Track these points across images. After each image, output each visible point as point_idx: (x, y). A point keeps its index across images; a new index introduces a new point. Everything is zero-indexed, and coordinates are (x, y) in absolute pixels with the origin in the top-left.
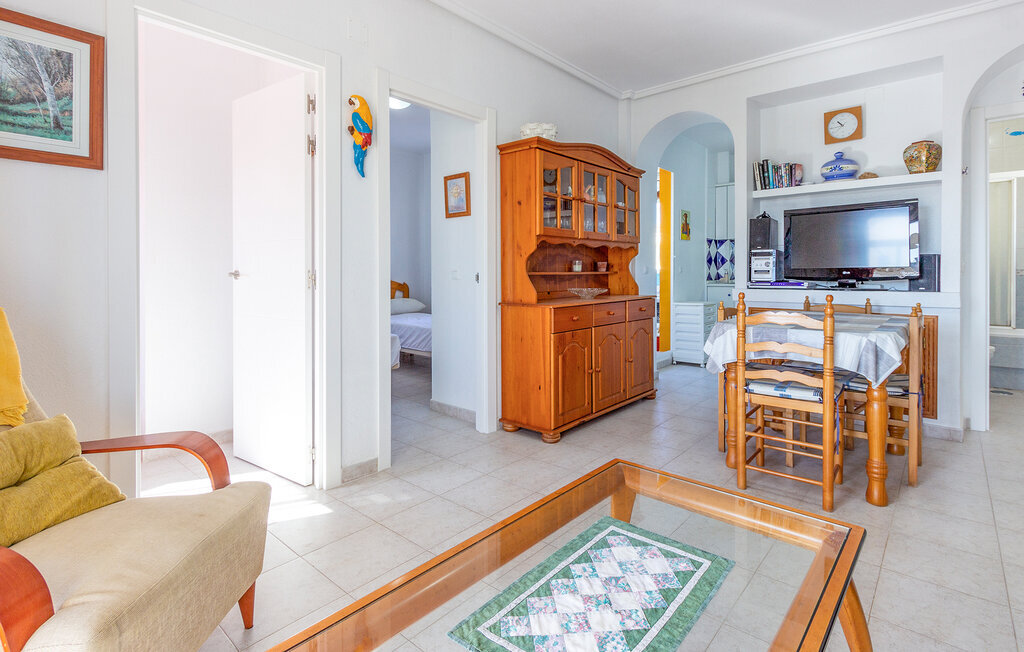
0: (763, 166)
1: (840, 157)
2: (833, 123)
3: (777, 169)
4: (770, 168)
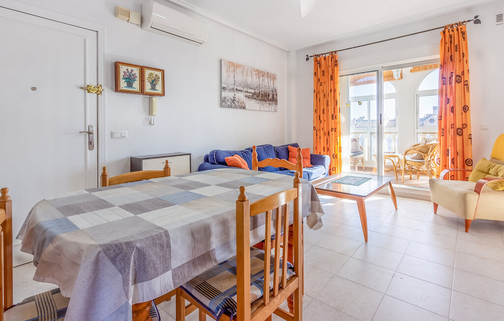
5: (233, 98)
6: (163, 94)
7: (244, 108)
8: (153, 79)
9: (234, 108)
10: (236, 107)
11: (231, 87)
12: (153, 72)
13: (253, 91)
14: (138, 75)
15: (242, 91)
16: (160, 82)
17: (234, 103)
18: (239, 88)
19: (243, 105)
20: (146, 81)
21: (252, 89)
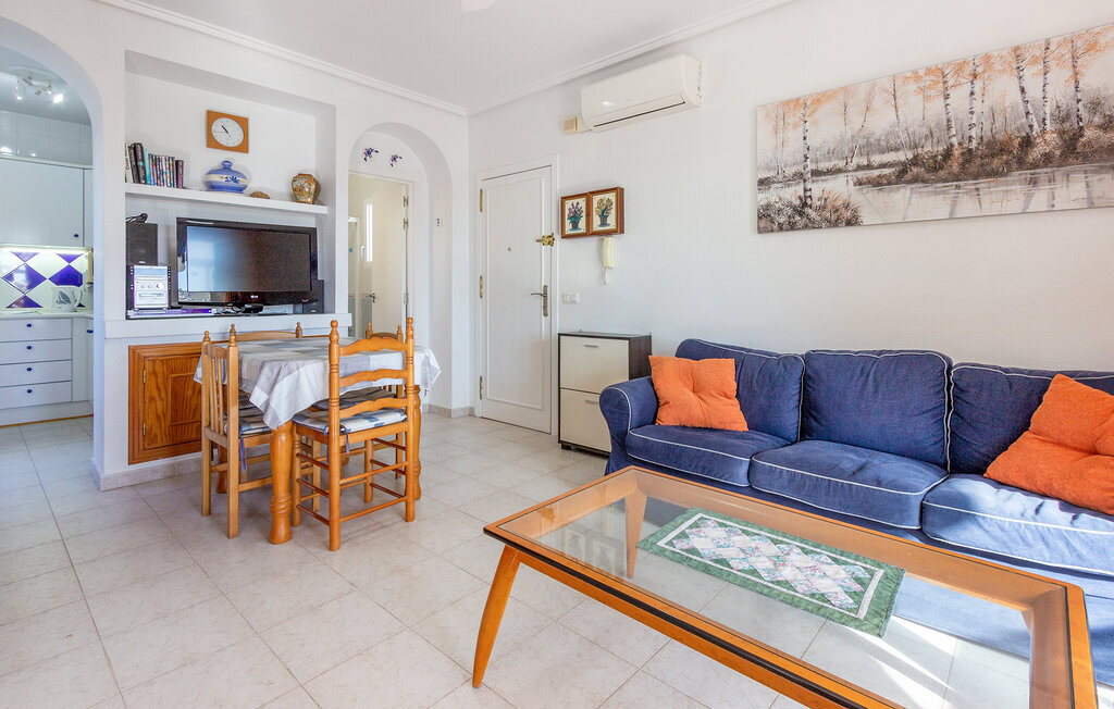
0: (135, 149)
1: (226, 167)
2: (217, 126)
3: (156, 161)
4: (146, 157)
5: (797, 203)
6: (620, 229)
7: (849, 223)
8: (603, 208)
9: (806, 227)
10: (811, 225)
11: (790, 171)
12: (601, 196)
13: (901, 156)
14: (584, 209)
15: (839, 171)
16: (613, 212)
17: (801, 214)
18: (823, 166)
19: (848, 214)
20: (594, 213)
21: (897, 149)
